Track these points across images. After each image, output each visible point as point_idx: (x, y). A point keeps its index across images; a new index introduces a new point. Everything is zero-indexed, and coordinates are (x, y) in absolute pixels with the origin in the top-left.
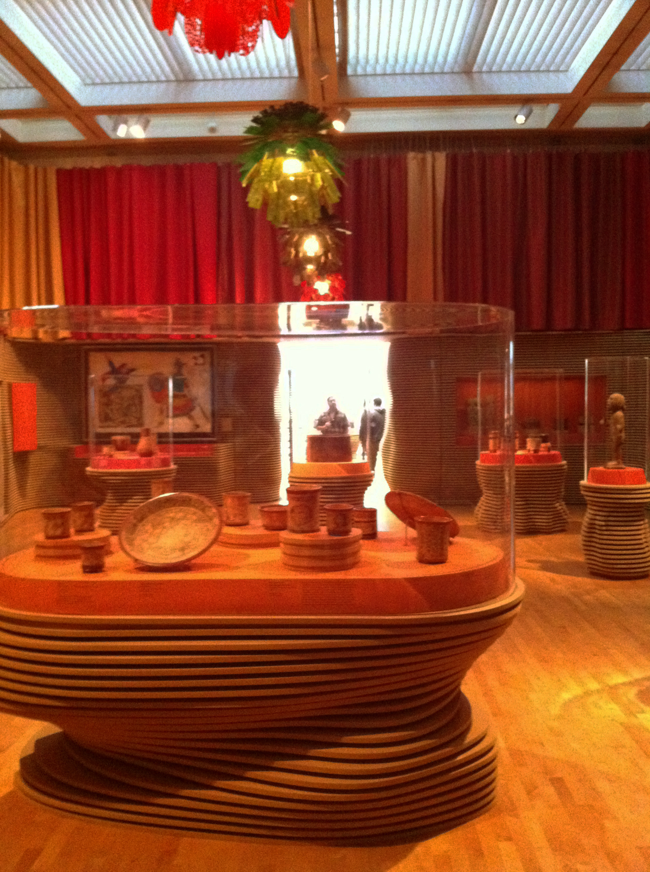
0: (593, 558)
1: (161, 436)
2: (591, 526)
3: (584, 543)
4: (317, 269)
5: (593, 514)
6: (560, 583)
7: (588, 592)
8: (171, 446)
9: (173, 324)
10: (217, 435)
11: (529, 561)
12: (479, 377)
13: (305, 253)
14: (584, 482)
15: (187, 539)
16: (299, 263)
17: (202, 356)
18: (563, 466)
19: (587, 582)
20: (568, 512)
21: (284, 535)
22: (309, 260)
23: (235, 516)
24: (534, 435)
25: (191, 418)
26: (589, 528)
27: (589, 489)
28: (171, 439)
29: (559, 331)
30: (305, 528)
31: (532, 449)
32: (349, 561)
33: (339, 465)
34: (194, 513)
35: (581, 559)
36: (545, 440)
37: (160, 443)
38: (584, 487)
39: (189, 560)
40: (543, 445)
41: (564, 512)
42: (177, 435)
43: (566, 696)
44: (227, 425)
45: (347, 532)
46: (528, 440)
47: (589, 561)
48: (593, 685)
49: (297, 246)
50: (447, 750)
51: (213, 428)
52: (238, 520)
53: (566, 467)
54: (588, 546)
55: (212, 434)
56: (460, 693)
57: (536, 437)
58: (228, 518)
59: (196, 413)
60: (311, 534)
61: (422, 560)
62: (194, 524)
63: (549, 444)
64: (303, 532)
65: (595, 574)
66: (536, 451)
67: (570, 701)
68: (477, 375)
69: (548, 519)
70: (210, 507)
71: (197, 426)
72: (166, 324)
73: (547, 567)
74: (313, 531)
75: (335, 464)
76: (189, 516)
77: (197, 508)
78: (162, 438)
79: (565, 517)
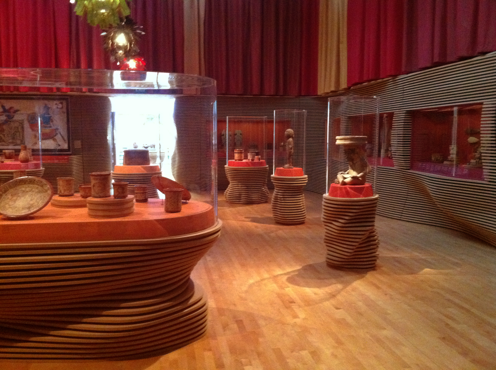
0: (277, 214)
1: (33, 150)
2: (276, 198)
3: (273, 207)
4: (124, 54)
5: (277, 192)
6: (259, 228)
7: (272, 232)
8: (41, 157)
9: (40, 81)
10: (71, 151)
11: (246, 218)
12: (227, 119)
13: (117, 44)
14: (273, 175)
15: (31, 202)
16: (114, 49)
17: (62, 103)
18: (267, 168)
19: (273, 227)
20: (269, 192)
21: (90, 199)
22: (120, 48)
23: (65, 190)
24: (252, 151)
25: (55, 140)
26: (275, 199)
27: (276, 179)
28: (41, 153)
29: (267, 96)
30: (101, 195)
31: (251, 159)
32: (126, 212)
33: (142, 167)
34: (37, 188)
35: (271, 215)
36: (257, 154)
37: (33, 155)
38: (273, 178)
39: (32, 213)
40: (256, 157)
41: (267, 192)
42: (44, 150)
43: (251, 281)
44: (78, 144)
45: (125, 197)
46: (248, 154)
47: (275, 216)
48: (266, 275)
49: (113, 39)
50: (178, 307)
51: (69, 146)
52: (66, 193)
53: (268, 168)
54: (275, 208)
55: (68, 150)
56: (189, 278)
57: (252, 153)
58: (61, 192)
59: (58, 137)
60: (104, 198)
61: (168, 211)
62: (36, 194)
63: (260, 157)
64: (100, 197)
65: (278, 223)
66: (252, 160)
67: (253, 284)
68: (226, 118)
69: (259, 196)
70: (46, 184)
71: (59, 145)
72: (37, 81)
73: (254, 220)
74: (106, 197)
75: (140, 166)
76: (33, 190)
77: (38, 185)
78: (35, 152)
79: (267, 195)
